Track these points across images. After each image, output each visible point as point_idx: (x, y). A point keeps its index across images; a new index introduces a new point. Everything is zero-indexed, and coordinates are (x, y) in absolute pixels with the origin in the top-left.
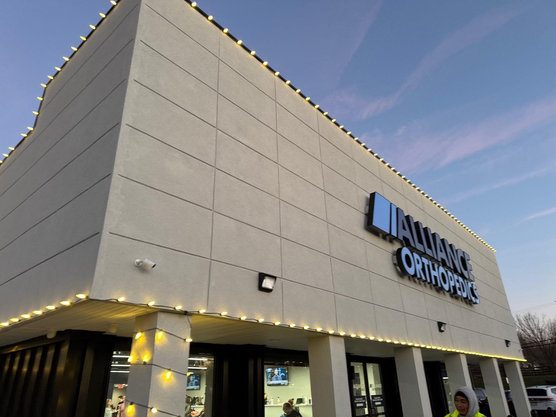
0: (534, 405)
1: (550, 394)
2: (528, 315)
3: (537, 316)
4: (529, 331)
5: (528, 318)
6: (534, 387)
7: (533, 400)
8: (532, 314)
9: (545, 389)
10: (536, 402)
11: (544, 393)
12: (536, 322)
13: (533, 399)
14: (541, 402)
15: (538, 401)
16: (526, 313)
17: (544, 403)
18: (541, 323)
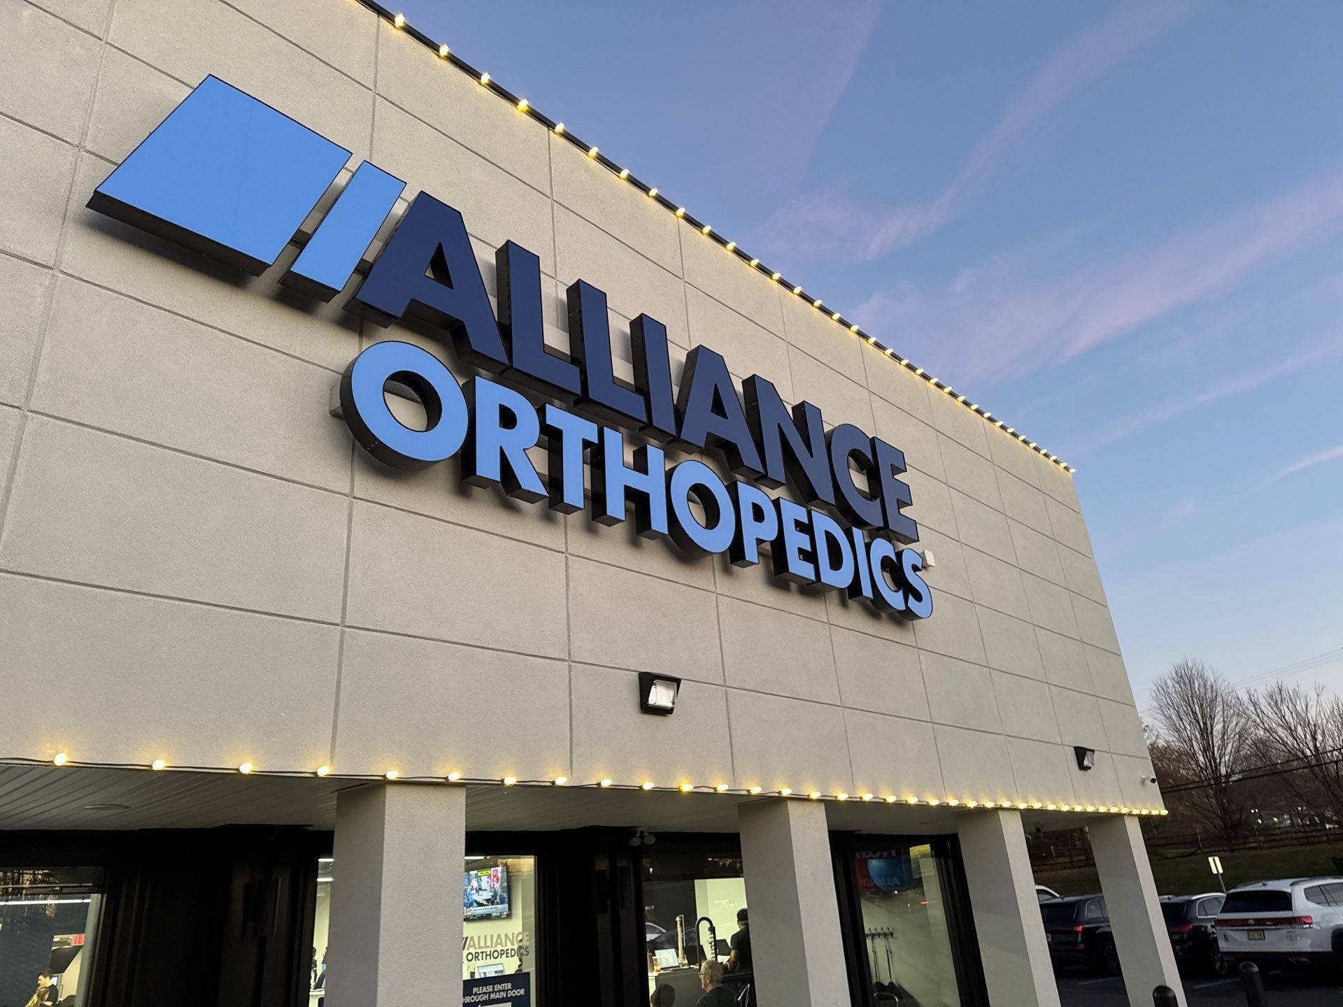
0: (1255, 939)
1: (1302, 904)
2: (1276, 690)
3: (1302, 692)
4: (1282, 733)
5: (1277, 697)
6: (1257, 887)
7: (1251, 922)
8: (1289, 685)
9: (1288, 890)
10: (1263, 930)
11: (1284, 901)
12: (1300, 707)
13: (1254, 919)
14: (1276, 929)
15: (1269, 927)
16: (1272, 685)
17: (1284, 931)
18: (1314, 708)
